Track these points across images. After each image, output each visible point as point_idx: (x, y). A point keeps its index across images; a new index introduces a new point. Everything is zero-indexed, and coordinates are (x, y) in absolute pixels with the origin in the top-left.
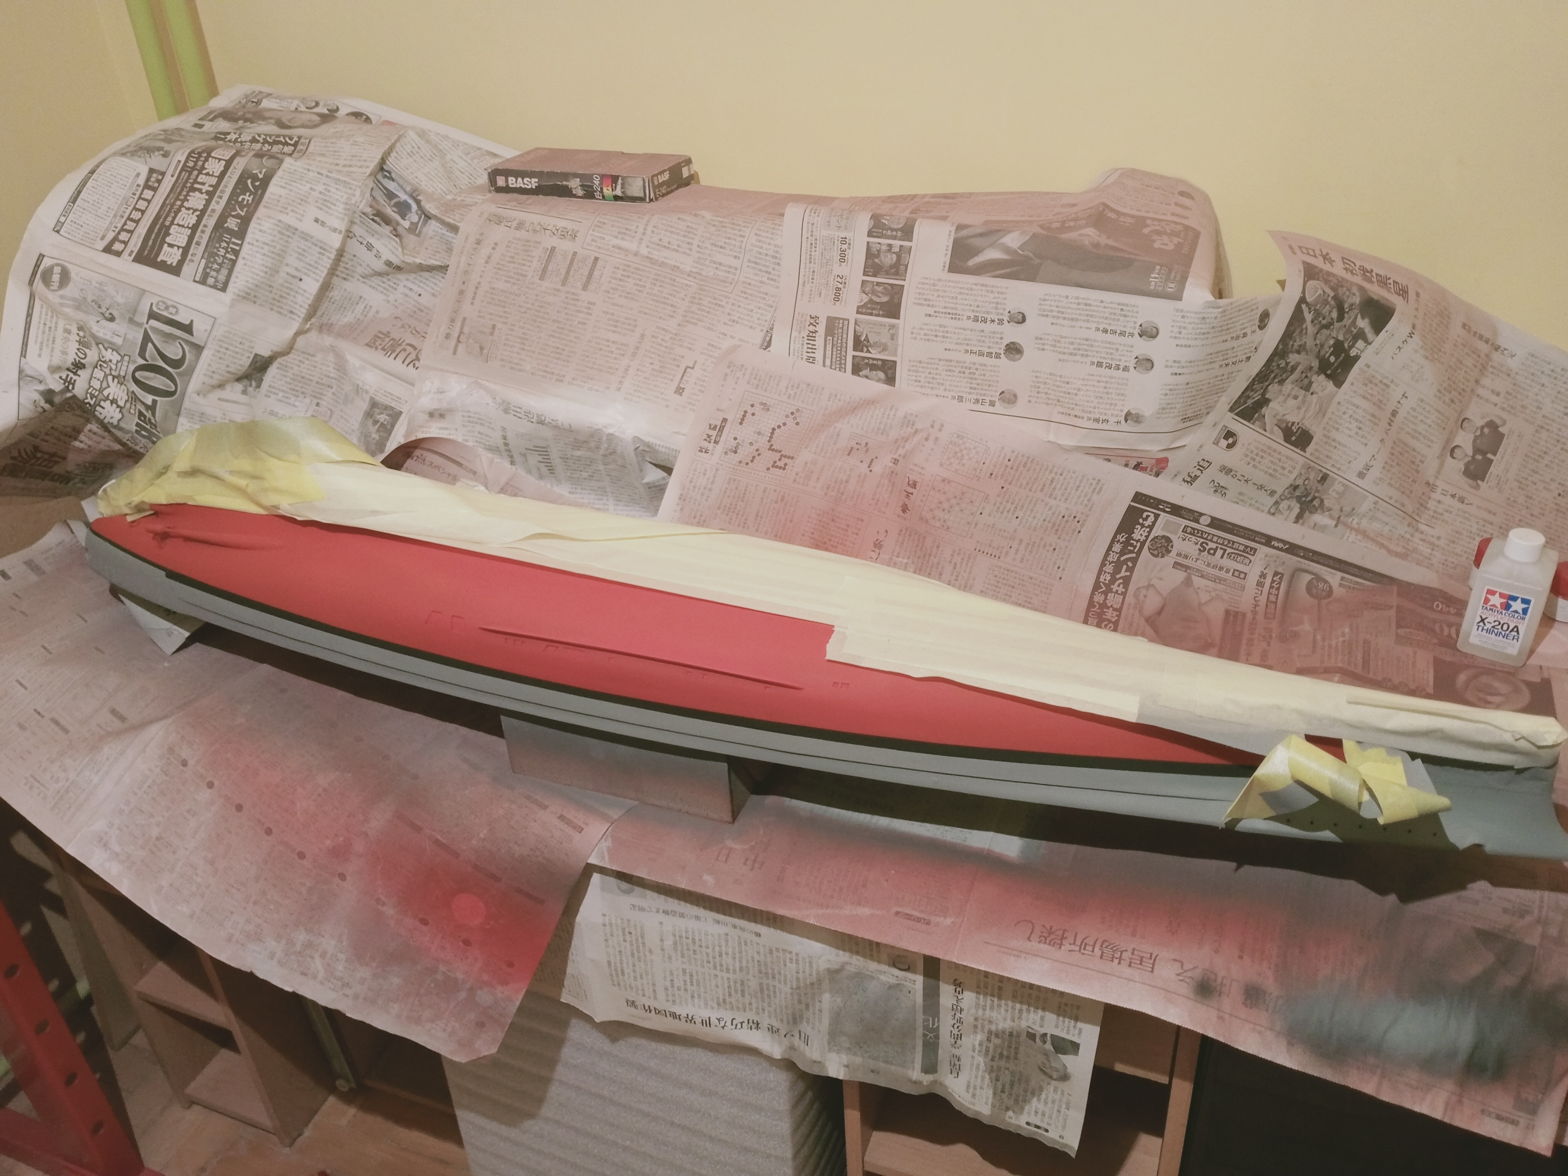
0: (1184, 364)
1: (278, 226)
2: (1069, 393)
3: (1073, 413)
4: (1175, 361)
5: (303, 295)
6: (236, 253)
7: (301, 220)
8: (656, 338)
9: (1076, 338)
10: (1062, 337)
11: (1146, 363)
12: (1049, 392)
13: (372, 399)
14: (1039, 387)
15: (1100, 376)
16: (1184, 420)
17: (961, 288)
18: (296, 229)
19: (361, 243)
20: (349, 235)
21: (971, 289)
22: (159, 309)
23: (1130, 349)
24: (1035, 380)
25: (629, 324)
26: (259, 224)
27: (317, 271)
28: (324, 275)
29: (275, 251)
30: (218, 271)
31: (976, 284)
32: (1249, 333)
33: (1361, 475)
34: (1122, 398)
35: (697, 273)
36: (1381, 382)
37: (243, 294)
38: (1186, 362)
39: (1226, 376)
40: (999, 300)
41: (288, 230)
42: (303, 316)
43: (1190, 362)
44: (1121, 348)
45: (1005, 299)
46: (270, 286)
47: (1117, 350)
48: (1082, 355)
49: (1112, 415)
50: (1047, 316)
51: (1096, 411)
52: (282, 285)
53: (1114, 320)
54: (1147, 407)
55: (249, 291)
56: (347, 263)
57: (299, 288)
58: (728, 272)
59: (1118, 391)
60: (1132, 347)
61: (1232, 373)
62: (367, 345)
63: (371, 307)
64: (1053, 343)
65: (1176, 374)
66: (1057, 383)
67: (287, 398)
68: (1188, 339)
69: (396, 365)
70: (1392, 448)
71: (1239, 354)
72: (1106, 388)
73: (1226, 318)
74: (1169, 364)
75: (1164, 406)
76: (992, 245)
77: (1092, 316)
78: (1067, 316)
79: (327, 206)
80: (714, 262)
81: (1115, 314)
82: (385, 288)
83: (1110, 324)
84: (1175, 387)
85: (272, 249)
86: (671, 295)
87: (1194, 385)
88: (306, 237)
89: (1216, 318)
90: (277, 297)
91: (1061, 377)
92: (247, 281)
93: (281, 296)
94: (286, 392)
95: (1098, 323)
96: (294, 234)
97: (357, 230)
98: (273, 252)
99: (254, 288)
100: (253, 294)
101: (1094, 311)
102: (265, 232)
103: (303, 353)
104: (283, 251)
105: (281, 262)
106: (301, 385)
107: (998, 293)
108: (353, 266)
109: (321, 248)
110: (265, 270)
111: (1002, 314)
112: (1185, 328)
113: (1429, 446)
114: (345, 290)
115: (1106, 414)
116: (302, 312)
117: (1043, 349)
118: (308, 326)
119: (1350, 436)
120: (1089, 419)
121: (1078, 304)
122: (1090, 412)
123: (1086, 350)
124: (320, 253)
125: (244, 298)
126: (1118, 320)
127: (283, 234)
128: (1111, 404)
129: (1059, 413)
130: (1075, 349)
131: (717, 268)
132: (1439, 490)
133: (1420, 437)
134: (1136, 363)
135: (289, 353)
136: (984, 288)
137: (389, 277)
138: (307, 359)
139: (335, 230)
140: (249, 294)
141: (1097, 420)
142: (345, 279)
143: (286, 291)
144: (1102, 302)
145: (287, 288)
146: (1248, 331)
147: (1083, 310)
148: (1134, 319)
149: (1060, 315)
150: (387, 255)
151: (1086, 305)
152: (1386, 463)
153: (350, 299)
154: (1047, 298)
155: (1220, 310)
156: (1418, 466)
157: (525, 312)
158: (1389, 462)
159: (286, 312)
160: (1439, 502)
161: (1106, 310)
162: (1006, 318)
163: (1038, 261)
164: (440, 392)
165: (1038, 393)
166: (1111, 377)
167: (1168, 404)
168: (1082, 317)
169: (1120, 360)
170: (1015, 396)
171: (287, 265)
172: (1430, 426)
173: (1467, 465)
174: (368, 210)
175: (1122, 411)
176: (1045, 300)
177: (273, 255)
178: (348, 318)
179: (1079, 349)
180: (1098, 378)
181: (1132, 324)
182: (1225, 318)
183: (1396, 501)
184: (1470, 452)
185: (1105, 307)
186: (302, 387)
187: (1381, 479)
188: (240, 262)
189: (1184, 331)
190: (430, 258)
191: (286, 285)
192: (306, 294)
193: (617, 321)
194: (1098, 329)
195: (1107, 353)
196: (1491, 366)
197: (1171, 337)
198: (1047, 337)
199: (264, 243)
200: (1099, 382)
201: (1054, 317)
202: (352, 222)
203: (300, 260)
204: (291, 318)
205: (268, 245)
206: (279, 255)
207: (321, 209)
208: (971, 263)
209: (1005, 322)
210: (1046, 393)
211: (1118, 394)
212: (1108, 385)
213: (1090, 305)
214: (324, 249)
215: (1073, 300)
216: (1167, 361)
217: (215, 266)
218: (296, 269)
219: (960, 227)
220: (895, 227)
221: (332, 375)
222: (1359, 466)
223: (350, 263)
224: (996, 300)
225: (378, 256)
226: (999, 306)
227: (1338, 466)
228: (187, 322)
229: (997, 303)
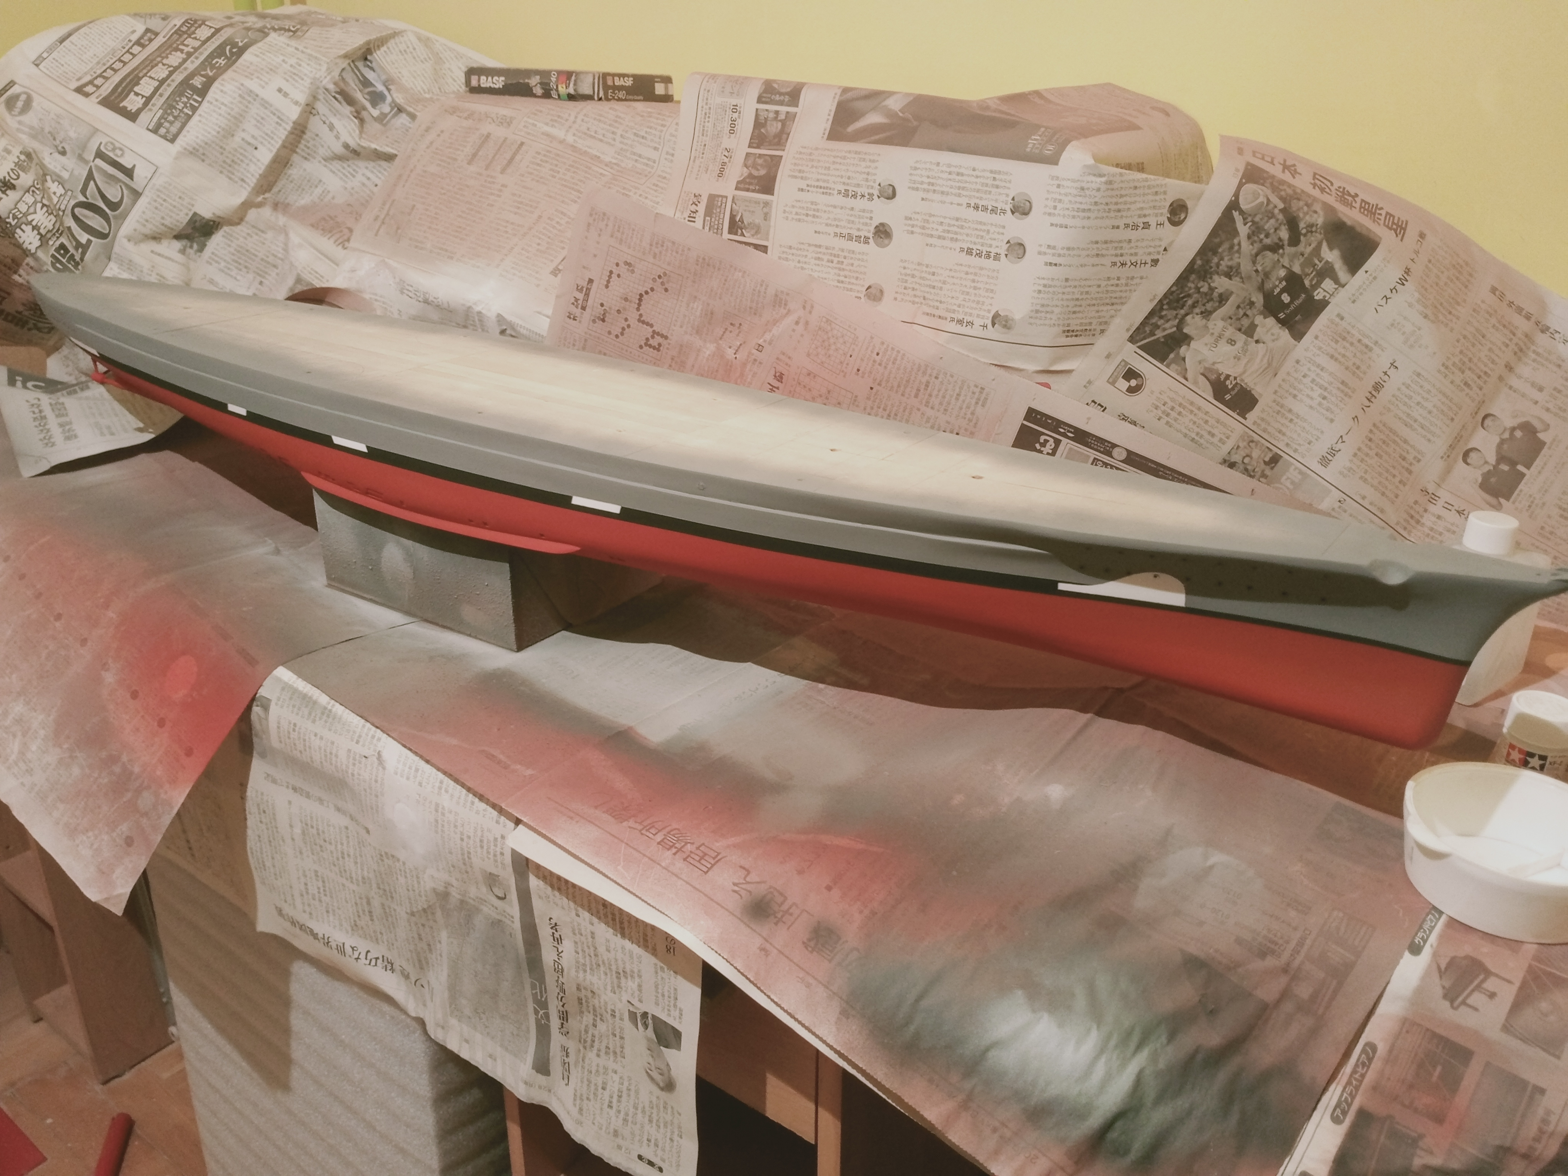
0: (1062, 252)
1: (240, 89)
2: (934, 287)
3: (937, 313)
4: (1049, 246)
5: (255, 164)
6: (194, 109)
7: (263, 87)
8: (552, 220)
9: (945, 218)
10: (931, 215)
11: (1017, 249)
12: (916, 286)
13: (298, 275)
14: (906, 281)
15: (969, 266)
16: (1069, 333)
17: (835, 157)
18: (257, 96)
19: (324, 123)
20: (309, 109)
21: (845, 158)
22: (106, 149)
23: (1001, 230)
24: (904, 271)
25: (531, 206)
26: (222, 85)
27: (272, 142)
28: (278, 146)
29: (232, 113)
30: (171, 123)
31: (850, 152)
32: (1153, 224)
33: (1325, 461)
34: (991, 295)
35: (615, 164)
36: (1359, 341)
37: (191, 149)
38: (1063, 248)
39: (1123, 281)
40: (870, 170)
41: (250, 96)
42: (252, 185)
43: (1068, 249)
44: (992, 229)
45: (876, 168)
46: (221, 147)
47: (988, 232)
48: (952, 239)
49: (978, 316)
50: (917, 189)
51: (961, 310)
52: (236, 150)
53: (985, 192)
54: (1018, 309)
55: (197, 147)
56: (308, 142)
57: (253, 156)
58: (647, 165)
59: (987, 286)
60: (1004, 227)
61: (1133, 278)
62: (313, 226)
63: (329, 192)
64: (922, 224)
65: (1051, 264)
66: (923, 275)
67: (229, 269)
68: (1064, 216)
69: (327, 244)
70: (1371, 431)
71: (1140, 251)
72: (973, 281)
73: (1114, 193)
74: (1044, 249)
75: (1038, 307)
76: (873, 110)
77: (963, 188)
78: (937, 188)
79: (294, 79)
80: (634, 154)
81: (987, 185)
82: (344, 174)
83: (981, 198)
84: (1050, 283)
85: (229, 111)
86: (581, 181)
87: (1076, 283)
88: (265, 104)
89: (1098, 190)
90: (228, 161)
91: (927, 266)
92: (197, 137)
93: (233, 161)
94: (228, 263)
95: (970, 197)
96: (255, 100)
97: (320, 107)
98: (229, 114)
99: (203, 145)
100: (201, 151)
101: (966, 182)
102: (225, 93)
103: (253, 227)
104: (241, 115)
105: (238, 127)
106: (243, 258)
107: (870, 161)
108: (315, 146)
109: (279, 117)
110: (218, 129)
111: (872, 187)
112: (1060, 201)
113: (1429, 440)
114: (305, 170)
115: (971, 315)
116: (252, 181)
117: (912, 233)
118: (260, 199)
119: (1311, 407)
120: (953, 320)
121: (950, 173)
122: (954, 311)
123: (956, 233)
124: (277, 123)
125: (191, 153)
126: (990, 192)
127: (244, 98)
128: (978, 302)
129: (924, 313)
130: (944, 231)
131: (636, 161)
132: (1440, 503)
133: (1415, 425)
134: (1008, 250)
135: (238, 224)
136: (856, 156)
137: (350, 163)
138: (257, 234)
139: (296, 103)
140: (198, 151)
141: (960, 322)
142: (306, 158)
143: (241, 157)
144: (974, 170)
145: (241, 154)
146: (1153, 221)
147: (954, 180)
148: (1006, 191)
149: (931, 187)
150: (346, 137)
151: (958, 174)
152: (1359, 449)
153: (309, 181)
154: (918, 165)
155: (1103, 179)
156: (1411, 464)
157: (444, 194)
158: (1366, 450)
159: (236, 179)
160: (1439, 517)
161: (978, 180)
162: (876, 193)
163: (915, 123)
164: (353, 271)
165: (905, 288)
166: (981, 269)
167: (1043, 306)
168: (952, 191)
169: (991, 246)
170: (881, 292)
171: (244, 130)
172: (1430, 412)
173: (1486, 476)
174: (331, 87)
175: (989, 311)
176: (916, 169)
177: (229, 117)
178: (305, 200)
179: (948, 232)
180: (966, 269)
181: (1003, 198)
182: (1110, 193)
183: (1371, 504)
184: (1492, 459)
185: (977, 177)
186: (246, 261)
187: (1350, 469)
188: (195, 118)
189: (1059, 206)
190: (387, 146)
191: (242, 151)
192: (259, 163)
193: (521, 203)
194: (969, 205)
195: (978, 237)
196: (1534, 352)
197: (1045, 213)
198: (916, 216)
199: (223, 104)
200: (967, 273)
201: (924, 190)
202: (315, 98)
203: (259, 128)
204: (241, 186)
205: (226, 105)
206: (235, 118)
207: (287, 81)
208: (850, 129)
209: (875, 197)
210: (913, 289)
211: (987, 290)
212: (976, 278)
213: (962, 175)
214: (282, 120)
215: (945, 168)
216: (1040, 246)
217: (171, 118)
218: (253, 137)
220: (783, 90)
221: (280, 255)
222: (1322, 448)
223: (312, 142)
224: (866, 170)
225: (337, 137)
226: (870, 177)
227: (1295, 446)
228: (129, 166)
229: (868, 174)
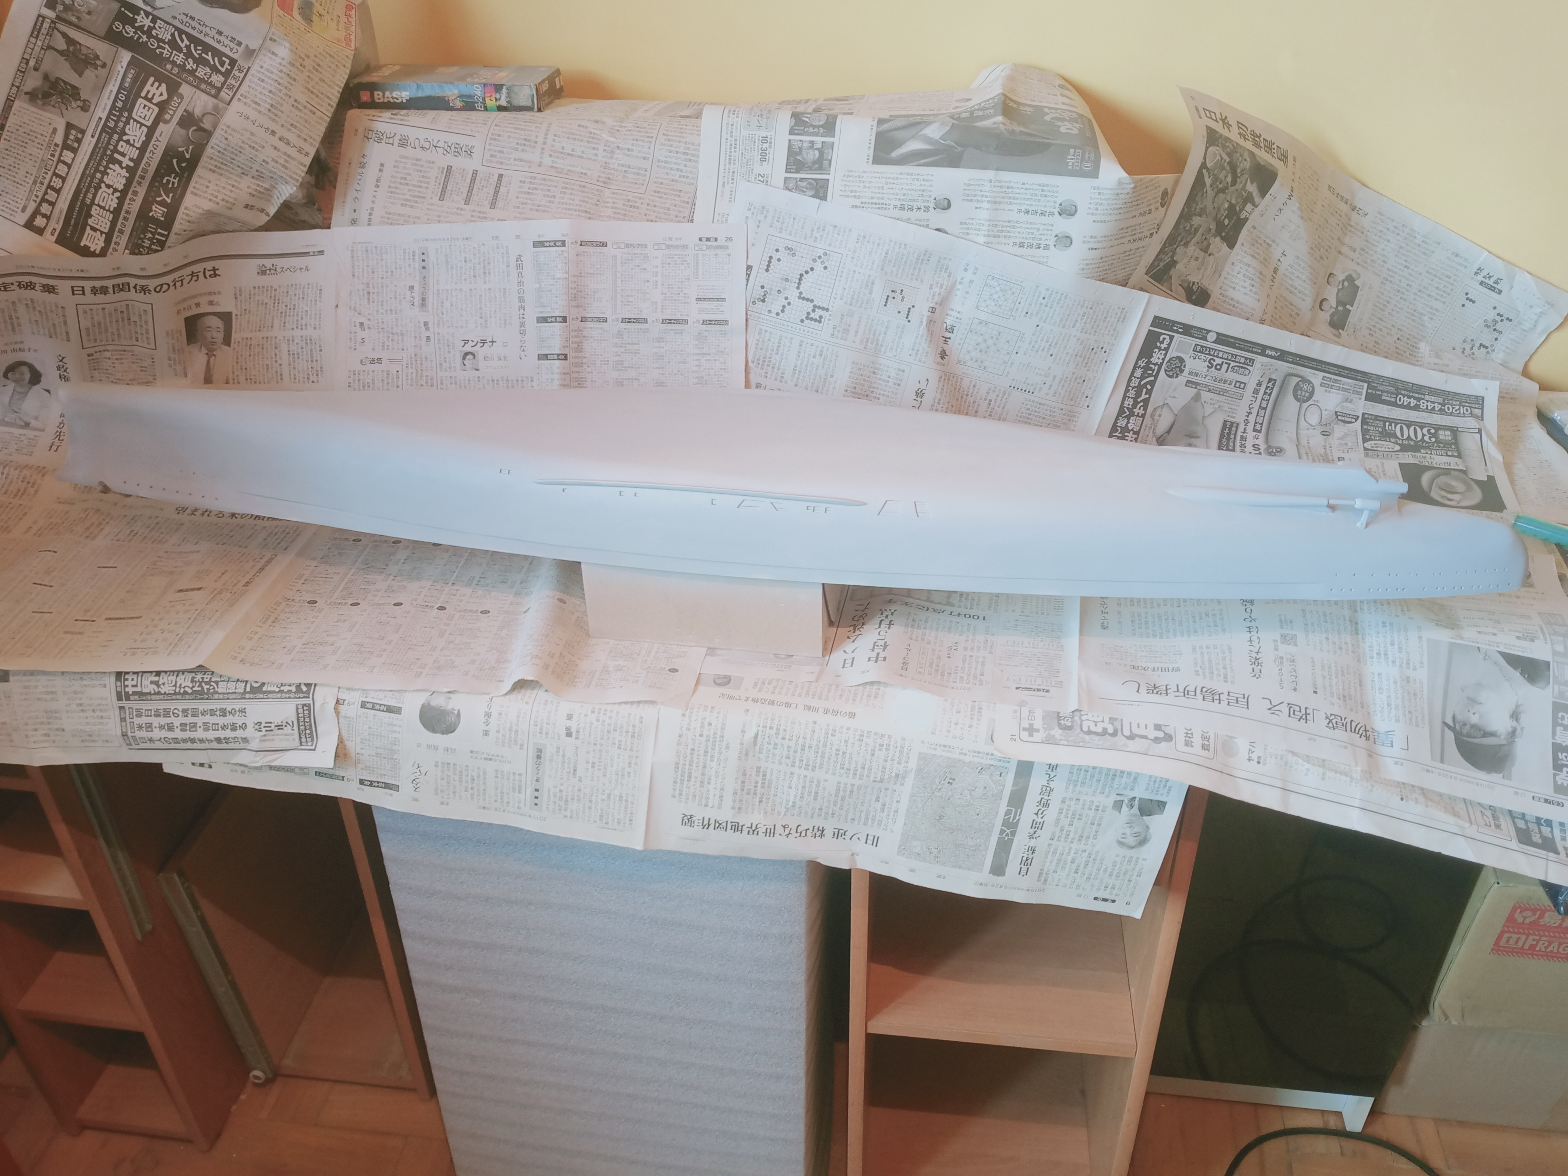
0: (1101, 239)
4: (1091, 237)
9: (999, 221)
10: (985, 220)
11: (1065, 240)
15: (1024, 256)
17: (886, 178)
21: (896, 178)
23: (1050, 228)
36: (1265, 241)
40: (924, 188)
43: (1105, 237)
44: (1043, 227)
45: (930, 186)
47: (1038, 229)
48: (1006, 237)
50: (972, 201)
53: (1034, 200)
60: (1052, 225)
65: (1092, 249)
68: (1103, 214)
74: (1086, 240)
76: (913, 137)
77: (1014, 198)
78: (990, 200)
81: (1036, 195)
83: (1031, 205)
95: (1021, 204)
101: (1016, 193)
107: (923, 180)
112: (1101, 204)
113: (1303, 300)
121: (1001, 187)
123: (1009, 232)
126: (1039, 200)
130: (998, 231)
133: (1295, 291)
134: (1056, 241)
136: (908, 177)
144: (1023, 183)
147: (1005, 192)
149: (984, 199)
151: (1009, 187)
154: (971, 182)
156: (1295, 318)
162: (932, 205)
163: (960, 149)
168: (1004, 200)
169: (1041, 239)
172: (1304, 281)
173: (1332, 316)
176: (968, 184)
182: (1138, 193)
184: (1334, 304)
185: (1026, 189)
189: (1100, 208)
194: (1019, 210)
195: (1028, 233)
196: (1351, 225)
197: (1088, 214)
198: (971, 221)
201: (978, 201)
208: (894, 154)
209: (934, 209)
213: (1013, 187)
215: (996, 184)
216: (1084, 237)
219: (881, 122)
220: (817, 123)
224: (921, 188)
226: (925, 194)
229: (923, 191)
